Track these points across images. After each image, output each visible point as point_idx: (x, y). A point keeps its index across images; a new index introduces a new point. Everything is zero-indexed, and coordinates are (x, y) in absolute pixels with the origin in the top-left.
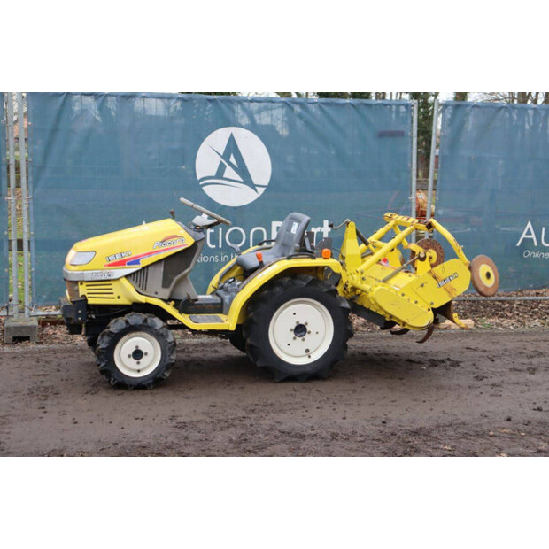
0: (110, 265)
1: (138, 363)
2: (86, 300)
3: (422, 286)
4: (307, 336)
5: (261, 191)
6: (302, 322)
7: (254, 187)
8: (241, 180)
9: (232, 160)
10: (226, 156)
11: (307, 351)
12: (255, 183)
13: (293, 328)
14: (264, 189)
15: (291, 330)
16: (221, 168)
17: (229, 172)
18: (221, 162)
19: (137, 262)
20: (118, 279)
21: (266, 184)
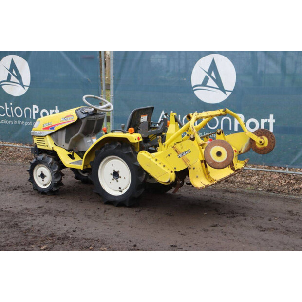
0: (44, 129)
1: (43, 180)
2: (36, 146)
3: (169, 156)
4: (119, 179)
5: (229, 94)
6: (116, 171)
7: (224, 91)
8: (218, 87)
9: (213, 74)
10: (209, 73)
11: (120, 188)
12: (225, 89)
13: (112, 173)
14: (230, 93)
15: (111, 174)
16: (206, 80)
17: (211, 82)
18: (206, 76)
19: (53, 128)
20: (45, 136)
21: (232, 89)
